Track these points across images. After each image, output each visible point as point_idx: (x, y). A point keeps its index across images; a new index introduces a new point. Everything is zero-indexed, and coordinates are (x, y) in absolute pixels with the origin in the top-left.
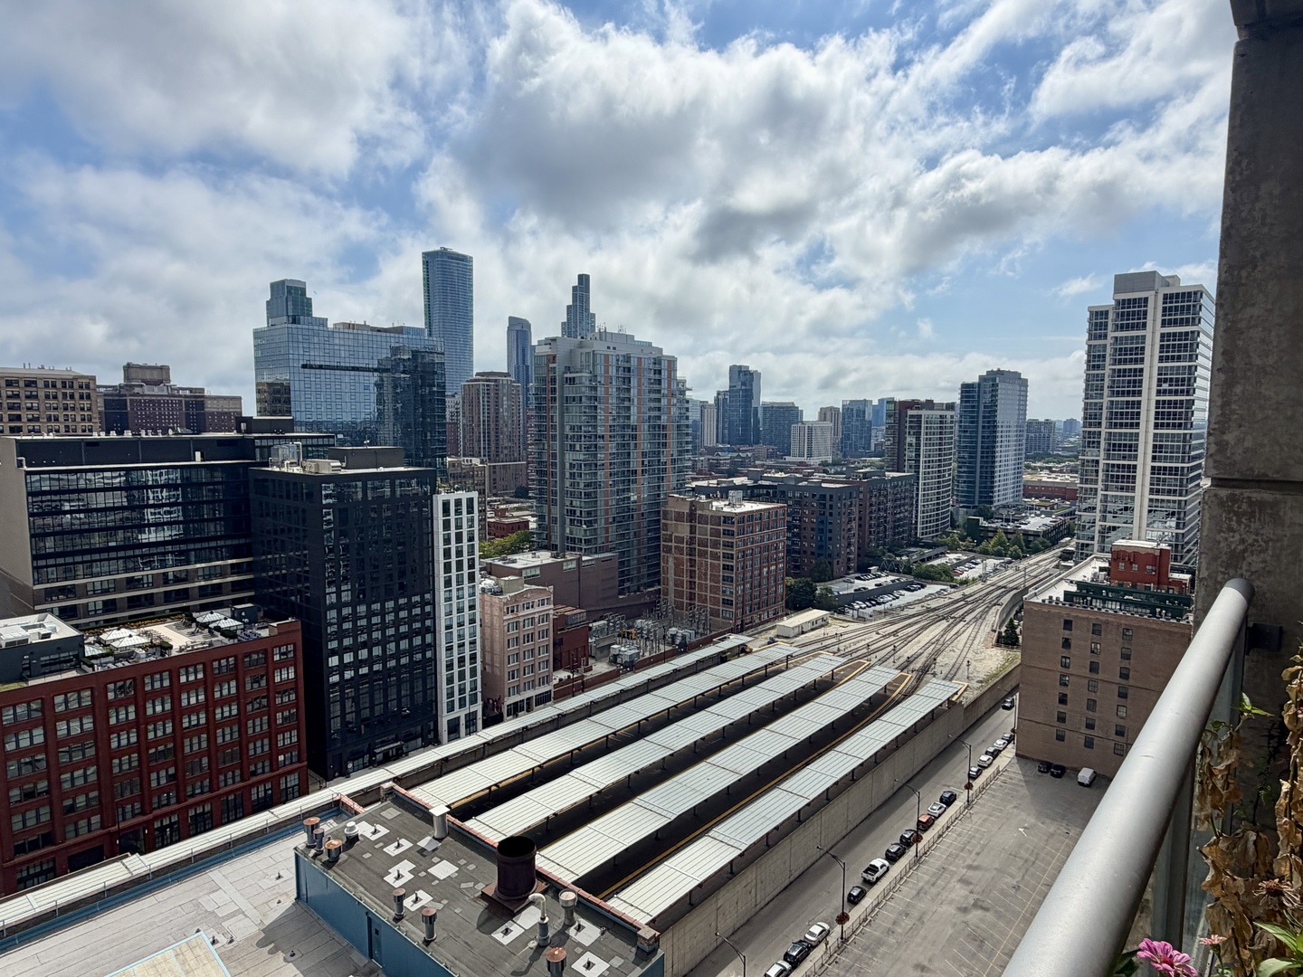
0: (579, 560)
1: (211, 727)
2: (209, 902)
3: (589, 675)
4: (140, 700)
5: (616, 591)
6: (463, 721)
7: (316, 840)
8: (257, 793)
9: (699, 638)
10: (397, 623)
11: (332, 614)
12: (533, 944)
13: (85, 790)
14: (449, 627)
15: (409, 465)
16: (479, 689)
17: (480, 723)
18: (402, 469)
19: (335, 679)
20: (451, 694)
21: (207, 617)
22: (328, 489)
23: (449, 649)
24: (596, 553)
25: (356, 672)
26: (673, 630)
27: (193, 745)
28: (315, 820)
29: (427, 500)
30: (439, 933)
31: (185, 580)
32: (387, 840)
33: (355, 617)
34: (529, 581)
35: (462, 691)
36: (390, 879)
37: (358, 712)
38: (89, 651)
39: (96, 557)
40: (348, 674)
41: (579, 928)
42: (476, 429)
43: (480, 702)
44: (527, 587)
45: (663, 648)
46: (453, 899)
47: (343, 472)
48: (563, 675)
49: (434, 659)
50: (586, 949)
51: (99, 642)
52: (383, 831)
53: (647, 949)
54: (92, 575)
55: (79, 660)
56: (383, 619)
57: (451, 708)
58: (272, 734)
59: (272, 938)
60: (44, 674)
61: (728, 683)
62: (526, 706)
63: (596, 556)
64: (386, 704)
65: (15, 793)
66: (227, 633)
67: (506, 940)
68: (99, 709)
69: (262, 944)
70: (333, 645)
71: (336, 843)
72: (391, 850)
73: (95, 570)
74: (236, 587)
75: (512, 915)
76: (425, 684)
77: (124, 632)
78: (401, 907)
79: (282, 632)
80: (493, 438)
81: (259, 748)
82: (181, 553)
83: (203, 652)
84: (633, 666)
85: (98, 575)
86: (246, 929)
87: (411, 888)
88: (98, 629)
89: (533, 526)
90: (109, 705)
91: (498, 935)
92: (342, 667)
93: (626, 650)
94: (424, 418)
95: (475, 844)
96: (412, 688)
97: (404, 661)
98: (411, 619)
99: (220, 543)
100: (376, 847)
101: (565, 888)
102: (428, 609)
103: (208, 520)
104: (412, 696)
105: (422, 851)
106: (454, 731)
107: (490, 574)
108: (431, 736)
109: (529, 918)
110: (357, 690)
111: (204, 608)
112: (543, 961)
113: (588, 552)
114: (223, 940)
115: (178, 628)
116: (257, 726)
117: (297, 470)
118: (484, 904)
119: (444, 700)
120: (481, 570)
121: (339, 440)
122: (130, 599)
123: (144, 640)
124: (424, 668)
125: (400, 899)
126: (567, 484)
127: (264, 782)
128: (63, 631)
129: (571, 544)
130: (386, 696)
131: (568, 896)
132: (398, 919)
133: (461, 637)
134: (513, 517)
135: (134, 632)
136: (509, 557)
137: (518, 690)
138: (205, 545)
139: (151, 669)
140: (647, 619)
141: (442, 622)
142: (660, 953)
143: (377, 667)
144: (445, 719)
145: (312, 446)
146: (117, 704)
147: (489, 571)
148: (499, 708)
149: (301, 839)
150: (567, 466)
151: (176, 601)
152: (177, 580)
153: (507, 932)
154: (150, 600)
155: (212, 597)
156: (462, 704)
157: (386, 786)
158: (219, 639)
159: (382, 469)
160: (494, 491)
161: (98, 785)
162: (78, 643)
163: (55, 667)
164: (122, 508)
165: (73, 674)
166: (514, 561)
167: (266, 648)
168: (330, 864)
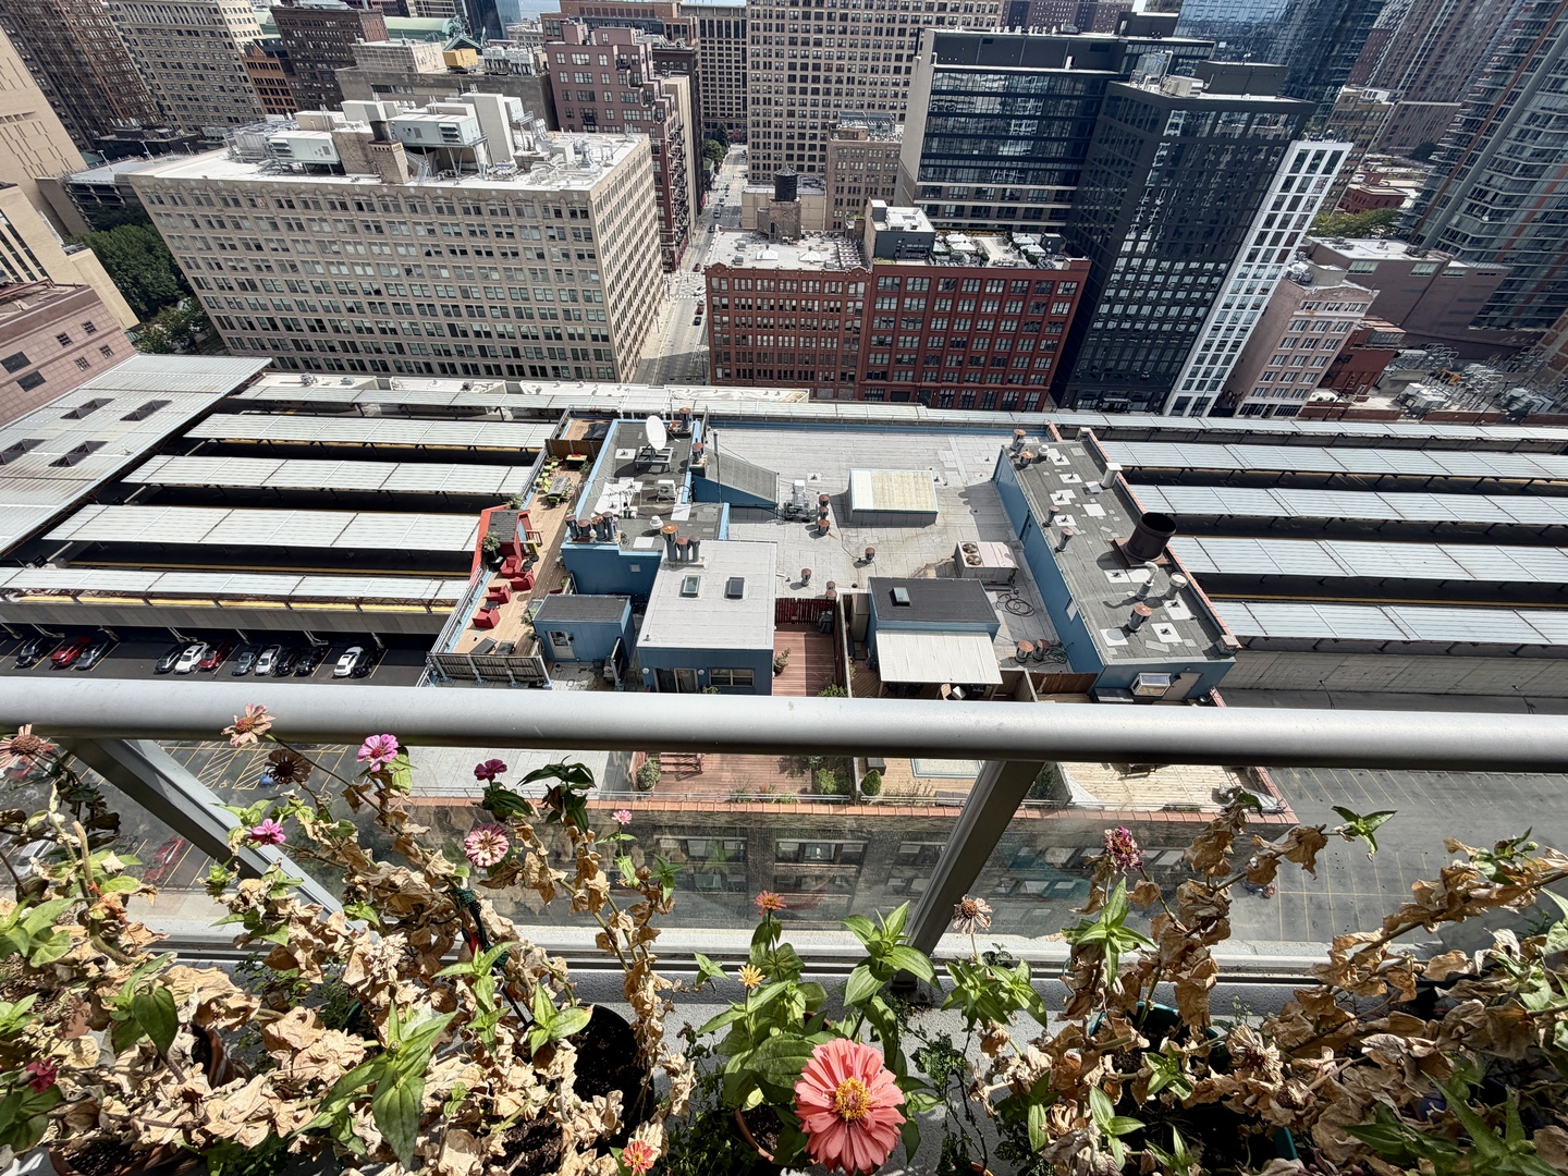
0: (1443, 265)
1: (995, 334)
2: (945, 456)
3: (1358, 406)
4: (957, 297)
5: (1471, 318)
6: (1192, 402)
7: (1018, 447)
8: (1008, 397)
9: (1555, 412)
10: (1179, 286)
11: (1122, 262)
12: (1132, 594)
13: (909, 351)
14: (1227, 306)
15: (1285, 94)
16: (1225, 378)
17: (1208, 410)
18: (1271, 99)
19: (1099, 325)
20: (1193, 374)
21: (1019, 238)
22: (1177, 118)
23: (1216, 329)
24: (1477, 260)
25: (1119, 324)
26: (1518, 392)
27: (980, 345)
28: (1022, 432)
29: (1280, 146)
30: (1068, 548)
31: (1017, 199)
32: (1065, 470)
33: (1141, 270)
34: (1354, 277)
35: (1207, 374)
36: (1054, 497)
37: (1105, 361)
38: (938, 247)
39: (961, 163)
40: (1111, 325)
41: (1175, 605)
42: (1413, 44)
43: (1219, 391)
44: (1346, 284)
45: (1484, 408)
46: (1090, 533)
47: (1203, 96)
48: (1327, 395)
49: (1195, 335)
50: (1170, 620)
51: (944, 241)
52: (1066, 462)
53: (1222, 649)
54: (956, 181)
55: (928, 253)
56: (1166, 280)
57: (1187, 387)
58: (1032, 356)
59: (969, 494)
60: (907, 258)
61: (1548, 480)
62: (1267, 412)
63: (1474, 265)
64: (1131, 362)
65: (875, 338)
66: (1032, 259)
67: (1113, 580)
68: (931, 296)
69: (961, 495)
70: (1110, 293)
71: (1029, 455)
72: (1065, 478)
73: (959, 176)
74: (1055, 215)
75: (1127, 567)
76: (1175, 355)
77: (962, 237)
78: (1051, 519)
79: (1074, 268)
80: (1432, 59)
81: (1020, 363)
82: (1022, 171)
83: (1008, 270)
84: (1425, 414)
85: (960, 181)
86: (958, 482)
87: (1064, 510)
88: (945, 229)
89: (1407, 204)
90: (938, 294)
91: (1109, 574)
92: (1110, 316)
93: (1428, 393)
94: (1344, 21)
95: (1129, 504)
96: (1161, 355)
97: (1166, 327)
98: (1193, 287)
99: (1056, 166)
100: (1056, 471)
101: (1182, 572)
102: (1216, 280)
103: (1055, 139)
104: (1157, 363)
105: (1086, 490)
106: (1180, 406)
107: (1310, 257)
108: (1156, 405)
109: (1139, 576)
110: (1113, 341)
111: (1023, 229)
112: (1131, 608)
113: (1464, 257)
114: (942, 482)
115: (999, 243)
116: (1025, 346)
117: (1154, 89)
118: (1110, 548)
119: (1185, 376)
120: (1300, 249)
121: (1219, 50)
122: (975, 208)
123: (972, 248)
124: (1181, 341)
125: (1053, 514)
126: (1504, 148)
127: (1015, 390)
128: (925, 226)
129: (1449, 240)
130: (1134, 355)
131: (1179, 579)
132: (1046, 525)
133: (1235, 319)
134: (1388, 187)
135: (968, 239)
136: (1347, 241)
137: (1265, 393)
138: (1043, 166)
139: (968, 274)
140: (1490, 366)
141: (1223, 299)
142: (1232, 659)
143: (1139, 326)
144: (1178, 392)
145: (1183, 57)
146: (942, 296)
147: (1310, 253)
148: (1235, 404)
149: (1008, 442)
150: (1526, 116)
151: (1006, 218)
152: (1013, 198)
153: (1117, 575)
154: (987, 212)
155: (1032, 220)
156: (1201, 386)
157: (1084, 429)
158: (1024, 263)
159: (1248, 97)
160: (1384, 146)
161: (917, 351)
162: (930, 238)
163: (913, 254)
164: (992, 116)
165: (922, 263)
166: (1349, 248)
167: (1055, 278)
168: (1020, 467)
